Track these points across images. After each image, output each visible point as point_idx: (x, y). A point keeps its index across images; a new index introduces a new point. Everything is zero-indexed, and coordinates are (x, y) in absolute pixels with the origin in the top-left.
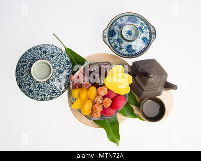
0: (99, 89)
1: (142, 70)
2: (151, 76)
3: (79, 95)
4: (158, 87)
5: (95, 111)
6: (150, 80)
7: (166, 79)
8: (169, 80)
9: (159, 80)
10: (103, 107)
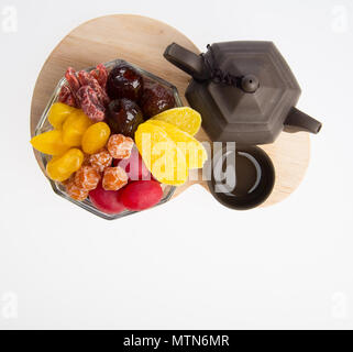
0: (115, 138)
1: (232, 66)
2: (253, 86)
3: (63, 123)
4: (267, 118)
5: (77, 180)
6: (247, 97)
7: (295, 103)
8: (301, 106)
9: (272, 101)
10: (100, 183)
